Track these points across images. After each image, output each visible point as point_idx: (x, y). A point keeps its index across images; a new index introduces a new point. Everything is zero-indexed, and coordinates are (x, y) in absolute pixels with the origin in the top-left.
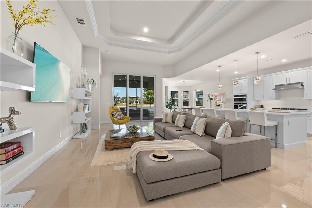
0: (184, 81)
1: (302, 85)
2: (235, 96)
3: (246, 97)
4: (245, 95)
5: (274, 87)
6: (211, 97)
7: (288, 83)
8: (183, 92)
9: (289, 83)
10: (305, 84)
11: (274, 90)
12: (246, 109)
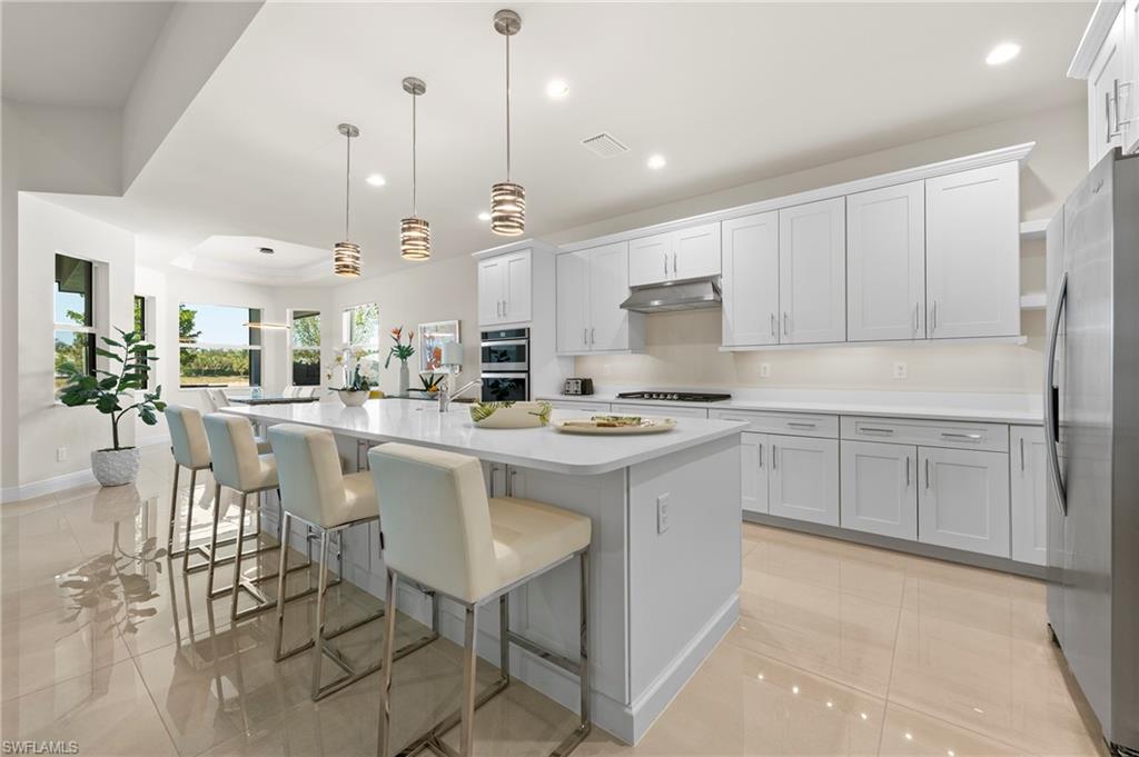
0: (270, 251)
1: (716, 290)
2: (485, 336)
3: (523, 342)
4: (521, 333)
5: (626, 295)
6: (405, 343)
7: (671, 277)
8: (289, 313)
9: (674, 279)
10: (723, 284)
11: (625, 311)
12: (524, 400)
